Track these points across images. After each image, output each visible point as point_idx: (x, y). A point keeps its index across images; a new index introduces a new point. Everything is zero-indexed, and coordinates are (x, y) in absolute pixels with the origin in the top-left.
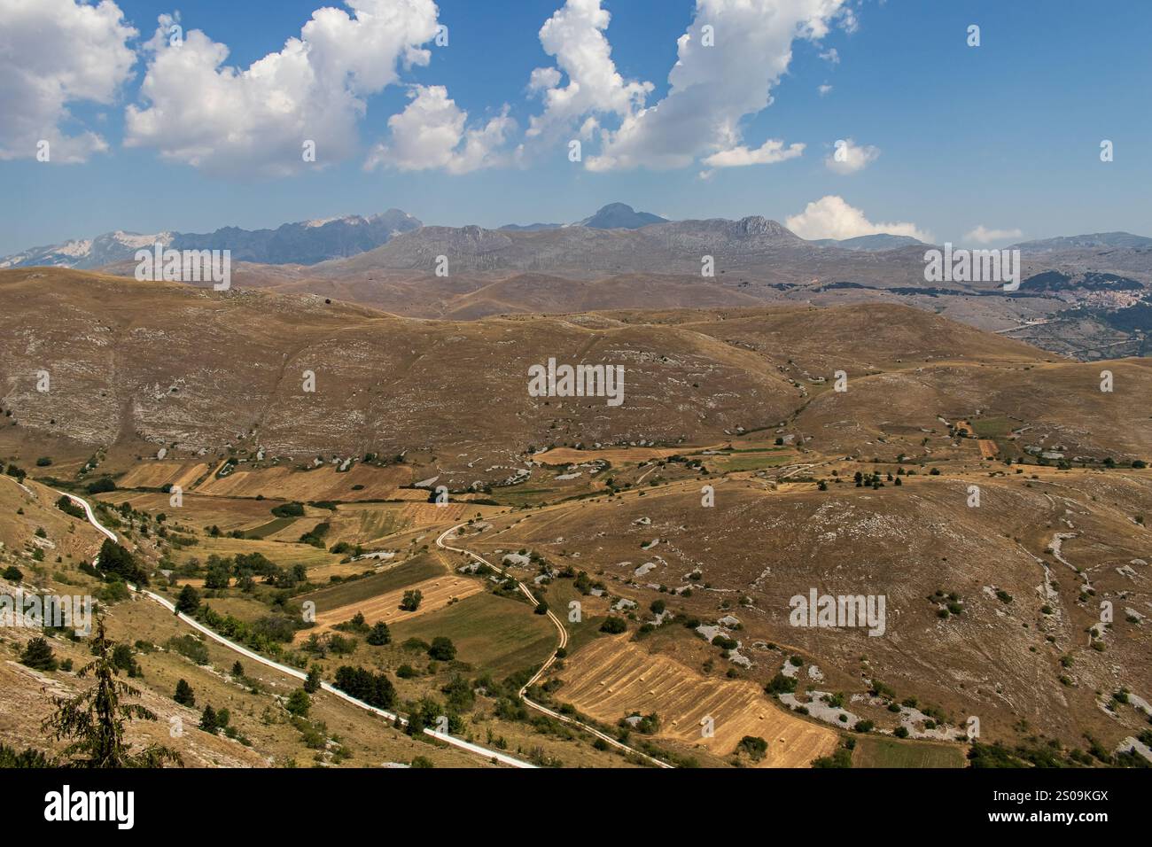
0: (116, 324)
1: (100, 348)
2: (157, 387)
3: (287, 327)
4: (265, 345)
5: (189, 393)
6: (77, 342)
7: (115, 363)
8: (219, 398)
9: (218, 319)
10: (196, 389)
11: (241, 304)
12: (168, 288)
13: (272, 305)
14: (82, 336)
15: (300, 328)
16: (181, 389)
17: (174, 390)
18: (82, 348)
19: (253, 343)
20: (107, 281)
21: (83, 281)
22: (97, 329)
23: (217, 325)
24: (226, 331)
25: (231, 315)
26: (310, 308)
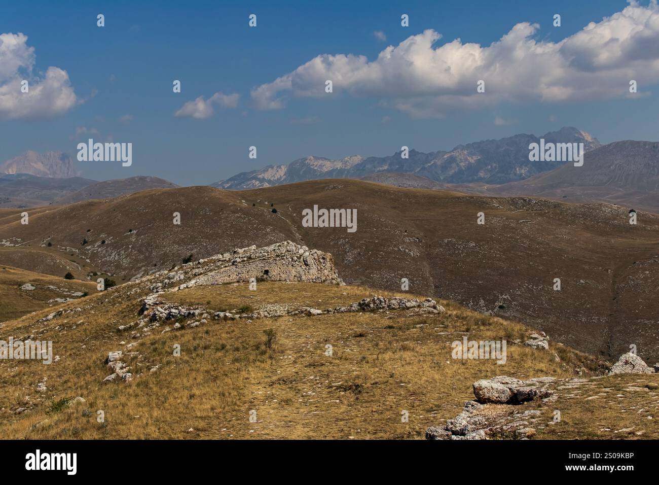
0: (422, 234)
1: (413, 258)
2: (482, 302)
3: (601, 240)
4: (586, 260)
5: (517, 310)
6: (390, 253)
7: (432, 275)
8: (552, 318)
9: (525, 230)
10: (525, 307)
11: (541, 215)
12: (459, 198)
13: (574, 215)
14: (395, 246)
15: (616, 241)
16: (508, 307)
17: (501, 307)
18: (397, 259)
19: (570, 257)
20: (399, 192)
21: (377, 192)
22: (407, 240)
23: (526, 236)
24: (538, 243)
25: (537, 227)
26: (615, 219)
